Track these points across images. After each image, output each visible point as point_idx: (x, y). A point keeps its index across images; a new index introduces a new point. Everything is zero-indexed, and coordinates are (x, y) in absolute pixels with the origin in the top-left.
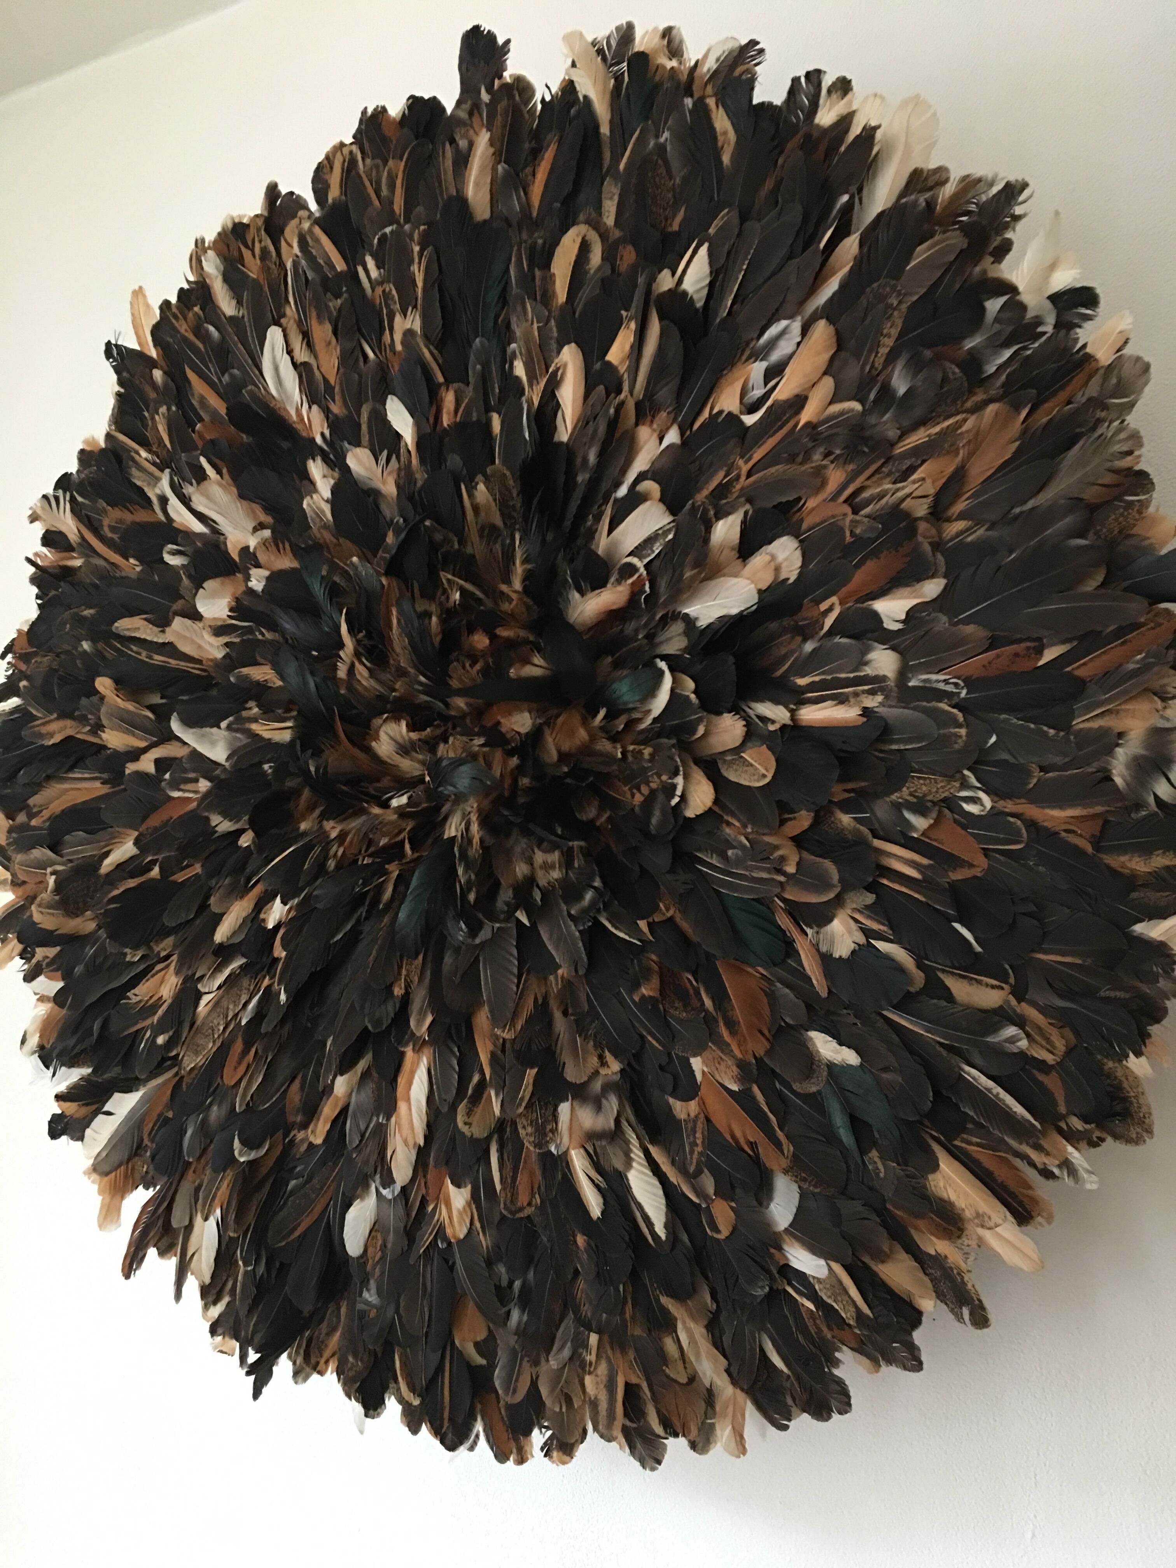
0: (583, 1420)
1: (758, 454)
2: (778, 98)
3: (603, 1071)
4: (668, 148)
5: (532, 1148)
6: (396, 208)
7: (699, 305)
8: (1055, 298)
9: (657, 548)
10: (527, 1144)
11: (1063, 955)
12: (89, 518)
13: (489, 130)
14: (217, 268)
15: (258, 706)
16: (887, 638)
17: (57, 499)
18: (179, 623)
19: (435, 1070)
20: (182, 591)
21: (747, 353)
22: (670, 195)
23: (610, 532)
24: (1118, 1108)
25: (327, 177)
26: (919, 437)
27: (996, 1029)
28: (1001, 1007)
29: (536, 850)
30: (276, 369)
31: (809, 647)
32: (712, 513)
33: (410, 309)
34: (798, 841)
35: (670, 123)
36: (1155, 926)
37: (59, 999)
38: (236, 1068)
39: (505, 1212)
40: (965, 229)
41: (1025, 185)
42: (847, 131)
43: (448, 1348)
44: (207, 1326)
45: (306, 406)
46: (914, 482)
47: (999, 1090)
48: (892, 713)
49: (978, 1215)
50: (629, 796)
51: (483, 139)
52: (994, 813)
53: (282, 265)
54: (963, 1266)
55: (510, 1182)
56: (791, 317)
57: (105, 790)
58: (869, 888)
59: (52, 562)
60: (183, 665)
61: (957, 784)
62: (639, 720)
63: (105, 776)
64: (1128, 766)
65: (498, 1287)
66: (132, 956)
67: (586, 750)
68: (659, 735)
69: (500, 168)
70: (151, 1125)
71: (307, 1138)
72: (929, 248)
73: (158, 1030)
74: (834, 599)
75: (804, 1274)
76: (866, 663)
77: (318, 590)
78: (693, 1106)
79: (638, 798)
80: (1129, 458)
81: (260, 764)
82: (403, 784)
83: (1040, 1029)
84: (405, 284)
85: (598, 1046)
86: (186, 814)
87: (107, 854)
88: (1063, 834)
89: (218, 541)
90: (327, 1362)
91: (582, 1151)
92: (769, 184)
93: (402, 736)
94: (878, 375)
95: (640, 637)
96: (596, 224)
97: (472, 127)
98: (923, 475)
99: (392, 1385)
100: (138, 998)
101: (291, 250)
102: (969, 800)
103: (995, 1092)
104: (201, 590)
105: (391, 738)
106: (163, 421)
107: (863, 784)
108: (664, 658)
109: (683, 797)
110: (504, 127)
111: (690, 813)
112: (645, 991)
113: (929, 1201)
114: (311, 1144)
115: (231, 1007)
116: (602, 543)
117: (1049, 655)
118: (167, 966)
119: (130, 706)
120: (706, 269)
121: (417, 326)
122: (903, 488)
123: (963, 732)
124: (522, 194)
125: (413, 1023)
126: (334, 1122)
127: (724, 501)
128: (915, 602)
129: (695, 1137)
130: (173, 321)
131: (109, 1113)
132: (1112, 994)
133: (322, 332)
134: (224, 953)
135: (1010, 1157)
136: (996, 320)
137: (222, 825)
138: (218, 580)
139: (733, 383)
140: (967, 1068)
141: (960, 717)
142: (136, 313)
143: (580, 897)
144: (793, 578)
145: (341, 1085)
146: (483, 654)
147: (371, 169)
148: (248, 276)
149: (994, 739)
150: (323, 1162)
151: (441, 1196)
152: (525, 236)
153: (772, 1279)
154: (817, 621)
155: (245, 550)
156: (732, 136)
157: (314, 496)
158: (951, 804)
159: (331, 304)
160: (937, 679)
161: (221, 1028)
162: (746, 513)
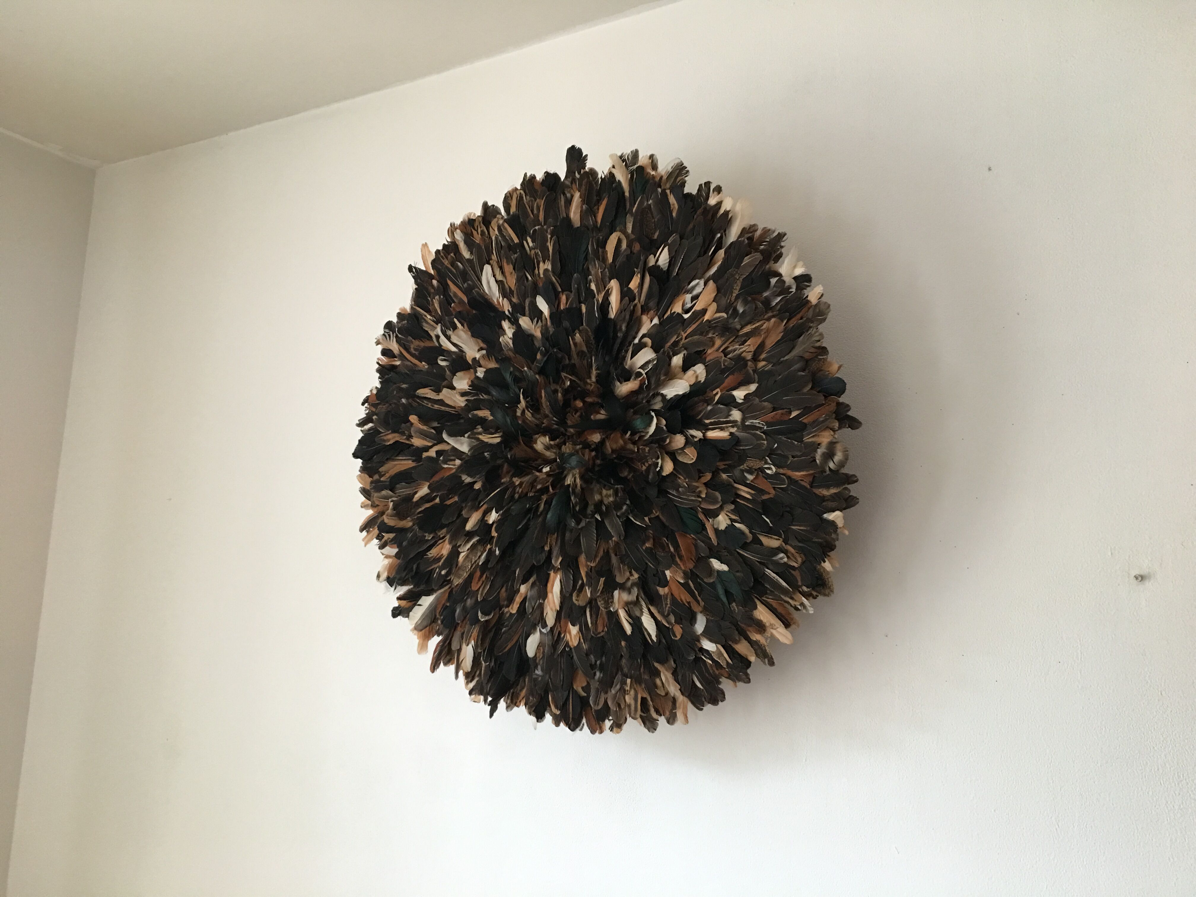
0: (625, 714)
1: (689, 330)
2: (694, 192)
3: (631, 578)
4: (652, 207)
5: (603, 609)
6: (540, 219)
7: (665, 269)
8: (796, 278)
9: (650, 366)
10: (601, 608)
11: (800, 526)
12: (404, 345)
13: (579, 191)
14: (461, 237)
15: (482, 428)
16: (737, 406)
17: (389, 336)
18: (445, 391)
19: (563, 580)
20: (447, 377)
21: (683, 291)
22: (653, 225)
23: (631, 358)
24: (820, 582)
25: (510, 202)
26: (748, 329)
27: (777, 554)
28: (779, 547)
29: (603, 489)
30: (488, 283)
31: (709, 408)
32: (671, 353)
33: (547, 261)
34: (706, 484)
35: (652, 197)
36: (831, 515)
37: (397, 556)
38: (477, 583)
39: (593, 635)
40: (762, 252)
41: (785, 234)
42: (720, 208)
43: (571, 689)
44: (468, 692)
45: (501, 298)
46: (747, 346)
47: (778, 577)
48: (741, 435)
49: (771, 625)
50: (640, 466)
51: (577, 195)
52: (777, 474)
53: (490, 238)
54: (765, 644)
55: (595, 623)
56: (700, 279)
57: (413, 464)
58: (733, 502)
59: (387, 362)
60: (447, 409)
61: (763, 462)
62: (644, 436)
63: (414, 458)
64: (821, 456)
65: (591, 665)
66: (429, 537)
67: (623, 448)
68: (651, 443)
69: (584, 206)
70: (440, 609)
71: (509, 611)
72: (749, 258)
73: (442, 568)
74: (718, 390)
75: (708, 650)
76: (730, 415)
77: (508, 378)
78: (666, 589)
79: (644, 468)
80: (819, 343)
81: (483, 453)
82: (547, 462)
83: (793, 554)
84: (544, 249)
85: (629, 567)
86: (451, 475)
87: (416, 493)
88: (800, 482)
89: (462, 355)
90: (520, 701)
91: (623, 610)
92: (691, 226)
93: (547, 442)
94: (733, 304)
95: (644, 402)
96: (624, 232)
97: (572, 189)
98: (749, 343)
99: (548, 708)
100: (432, 555)
101: (494, 232)
102: (768, 468)
103: (776, 578)
104: (455, 377)
105: (542, 443)
106: (437, 302)
107: (730, 462)
108: (654, 410)
109: (661, 467)
110: (586, 190)
111: (664, 474)
112: (647, 545)
113: (754, 621)
114: (511, 613)
115: (473, 558)
116: (629, 362)
117: (794, 414)
118: (444, 541)
119: (425, 428)
120: (668, 256)
121: (550, 268)
122: (742, 348)
123: (765, 442)
124: (593, 217)
125: (553, 562)
126: (521, 604)
127: (676, 348)
128: (747, 392)
129: (667, 601)
130: (442, 259)
131: (420, 605)
132: (817, 540)
133: (508, 268)
134: (470, 535)
135: (782, 602)
136: (774, 286)
137: (467, 479)
138: (462, 372)
139: (679, 301)
140: (767, 570)
141: (764, 436)
142: (424, 255)
143: (622, 508)
144: (703, 381)
145: (523, 589)
146: (581, 409)
147: (529, 201)
148: (475, 242)
149: (776, 445)
150: (517, 620)
151: (567, 630)
152: (595, 235)
153: (696, 653)
154: (712, 398)
155: (474, 359)
156: (676, 206)
157: (505, 336)
158: (762, 470)
159: (512, 257)
160: (756, 422)
161: (470, 567)
162: (684, 354)
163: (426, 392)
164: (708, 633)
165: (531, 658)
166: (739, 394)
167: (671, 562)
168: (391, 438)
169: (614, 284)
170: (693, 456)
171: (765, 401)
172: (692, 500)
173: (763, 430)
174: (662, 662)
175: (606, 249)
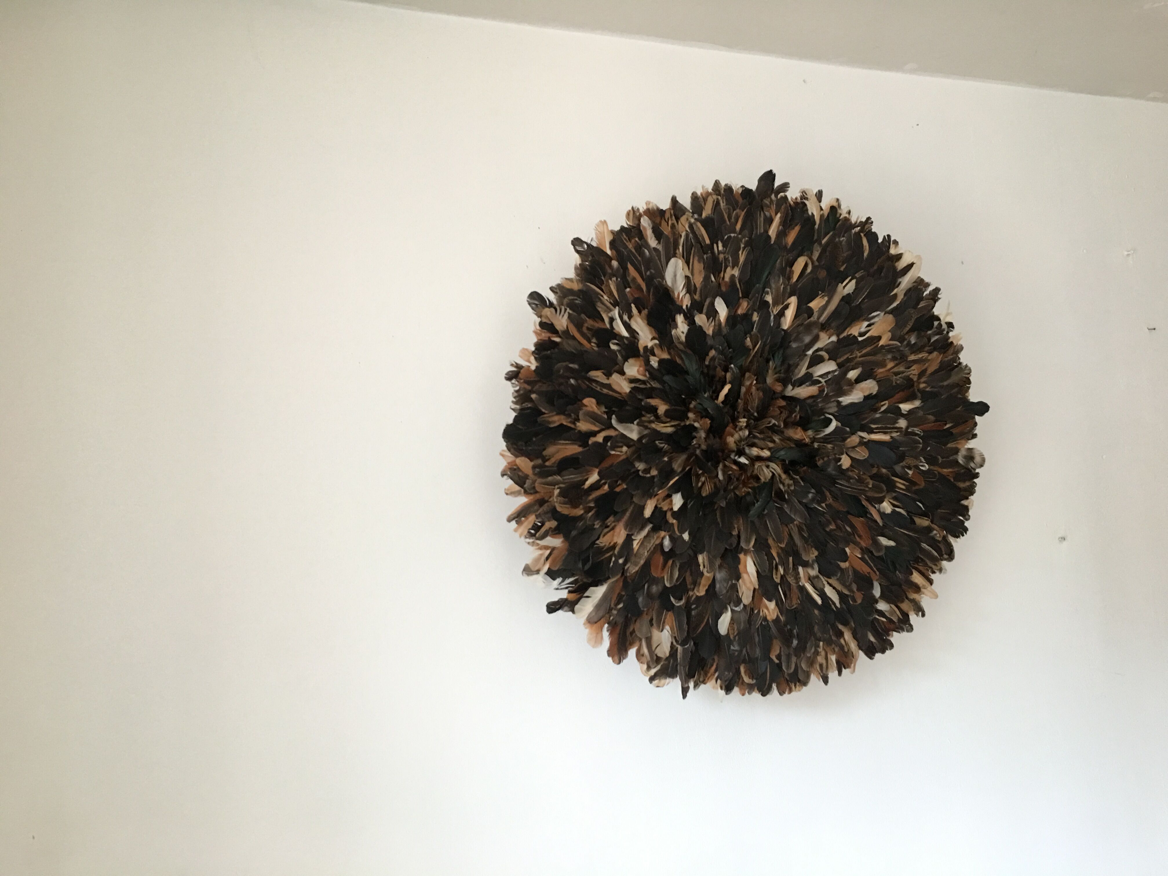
0: (812, 673)
1: (865, 351)
2: (880, 240)
3: (813, 556)
5: (793, 586)
9: (830, 376)
10: (792, 583)
12: (576, 322)
13: (779, 213)
14: (647, 224)
15: (654, 416)
16: (904, 416)
18: (615, 376)
19: (757, 561)
20: (618, 362)
21: (863, 319)
23: (809, 367)
25: (701, 203)
26: (912, 357)
28: (928, 526)
30: (675, 276)
31: (876, 415)
32: (850, 368)
33: (736, 267)
35: (845, 235)
38: (663, 569)
41: (940, 289)
42: (900, 258)
43: (768, 658)
44: (647, 678)
45: (683, 293)
47: (931, 549)
48: (900, 439)
49: (923, 585)
51: (778, 216)
52: (929, 470)
53: (679, 233)
54: (920, 600)
55: (789, 598)
56: (882, 311)
59: (546, 337)
60: (615, 394)
61: (919, 461)
63: (579, 443)
64: (963, 458)
66: (597, 525)
70: (615, 599)
71: (695, 594)
72: (925, 303)
73: (618, 557)
74: (887, 402)
75: (882, 610)
76: (897, 423)
78: (847, 564)
79: (821, 461)
81: (655, 441)
85: (812, 547)
86: (620, 461)
87: (587, 480)
88: (946, 476)
89: (635, 342)
90: (708, 679)
91: (810, 584)
92: (875, 267)
95: (820, 405)
96: (811, 258)
97: (771, 209)
98: (914, 368)
100: (603, 544)
101: (684, 229)
102: (922, 466)
104: (626, 363)
106: (614, 284)
108: (830, 414)
111: (844, 467)
113: (911, 583)
114: (697, 596)
115: (648, 545)
116: (804, 370)
117: (948, 426)
118: (613, 529)
119: (599, 412)
120: (854, 287)
121: (737, 274)
122: (910, 371)
123: (921, 446)
125: (743, 544)
126: (709, 586)
127: (852, 364)
128: (912, 406)
129: (849, 573)
130: (625, 241)
131: (587, 597)
133: (698, 266)
135: (928, 568)
136: (936, 328)
138: (634, 359)
140: (922, 544)
141: (921, 441)
144: (875, 393)
147: (726, 208)
148: (664, 233)
151: (763, 606)
152: (785, 254)
153: (874, 614)
154: (879, 408)
155: (647, 347)
156: (868, 247)
157: (678, 330)
158: (917, 467)
159: (704, 256)
160: (916, 430)
161: (646, 554)
162: (861, 370)
163: (597, 375)
164: (884, 597)
165: (723, 636)
166: (905, 407)
167: (849, 540)
168: (557, 420)
169: (793, 301)
170: (866, 454)
171: (929, 414)
172: (861, 490)
173: (920, 436)
174: (846, 624)
175: (793, 268)
